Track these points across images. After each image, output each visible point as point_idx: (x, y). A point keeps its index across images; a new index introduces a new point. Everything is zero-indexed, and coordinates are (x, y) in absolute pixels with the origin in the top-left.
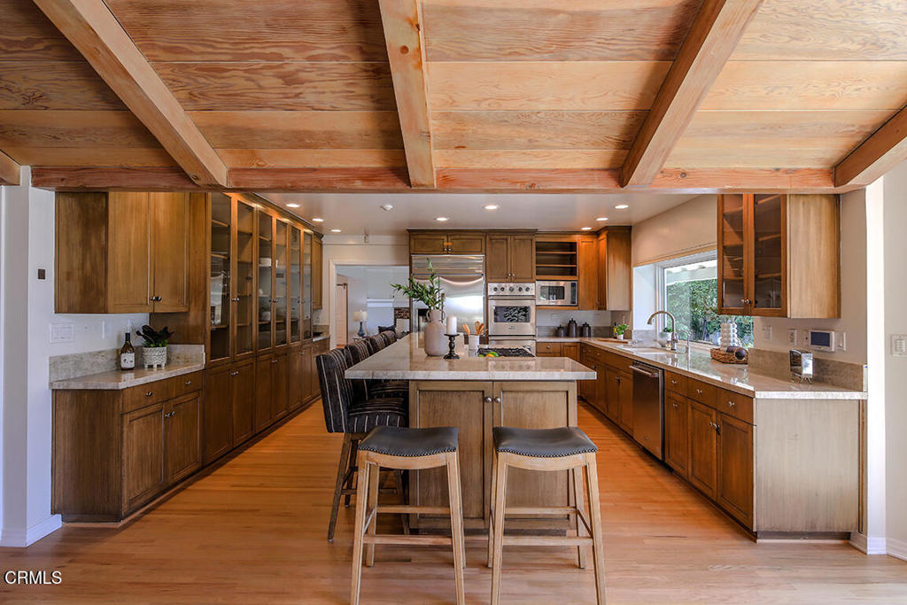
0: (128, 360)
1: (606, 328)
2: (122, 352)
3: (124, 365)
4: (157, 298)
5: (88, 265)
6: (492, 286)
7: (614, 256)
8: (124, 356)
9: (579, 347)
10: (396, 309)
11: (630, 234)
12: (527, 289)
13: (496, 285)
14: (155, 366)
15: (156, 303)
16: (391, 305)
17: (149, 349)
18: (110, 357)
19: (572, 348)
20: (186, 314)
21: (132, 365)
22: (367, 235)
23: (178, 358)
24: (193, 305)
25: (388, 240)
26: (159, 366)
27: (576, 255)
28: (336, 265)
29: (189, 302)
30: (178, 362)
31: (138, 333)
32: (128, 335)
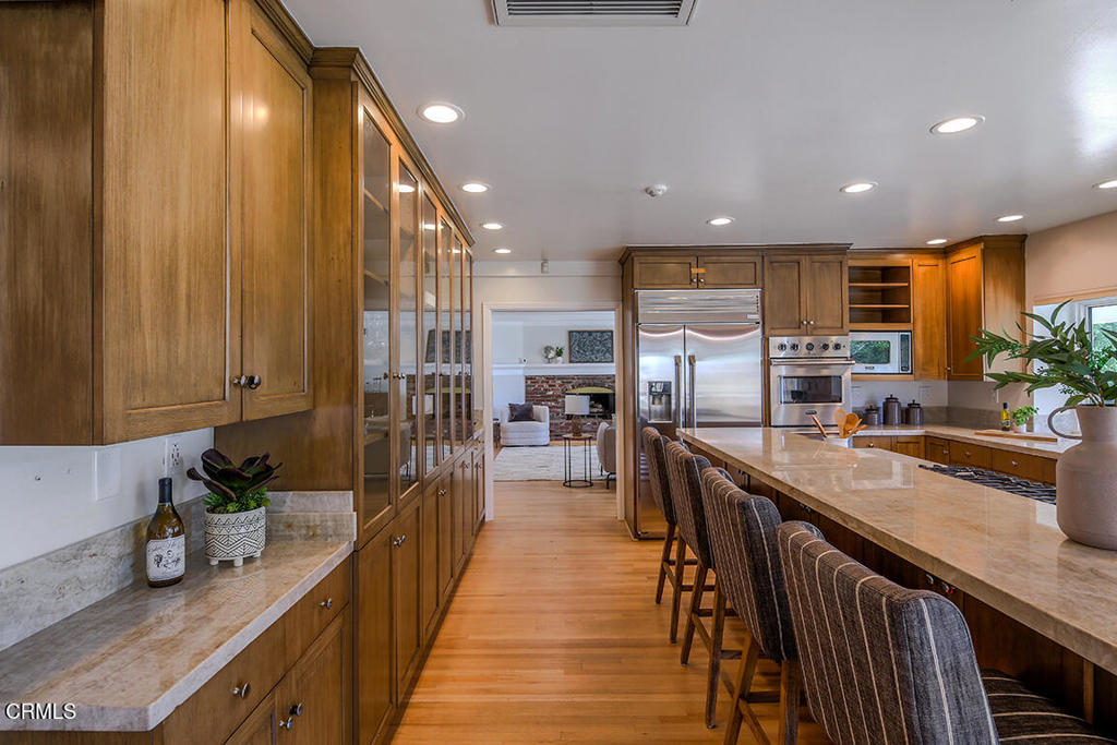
0: (168, 556)
1: (939, 409)
2: (151, 536)
3: (155, 572)
4: (251, 380)
5: (31, 270)
6: (775, 341)
7: (995, 286)
8: (155, 548)
9: (922, 442)
10: (527, 378)
11: (1022, 249)
12: (837, 347)
13: (785, 340)
14: (239, 562)
15: (247, 392)
16: (521, 372)
17: (224, 518)
18: (114, 551)
19: (911, 445)
20: (306, 416)
21: (178, 570)
22: (545, 261)
23: (290, 526)
24: (323, 391)
25: (582, 267)
26: (248, 560)
27: (908, 287)
28: (494, 311)
29: (315, 387)
30: (291, 538)
31: (192, 474)
32: (165, 486)
